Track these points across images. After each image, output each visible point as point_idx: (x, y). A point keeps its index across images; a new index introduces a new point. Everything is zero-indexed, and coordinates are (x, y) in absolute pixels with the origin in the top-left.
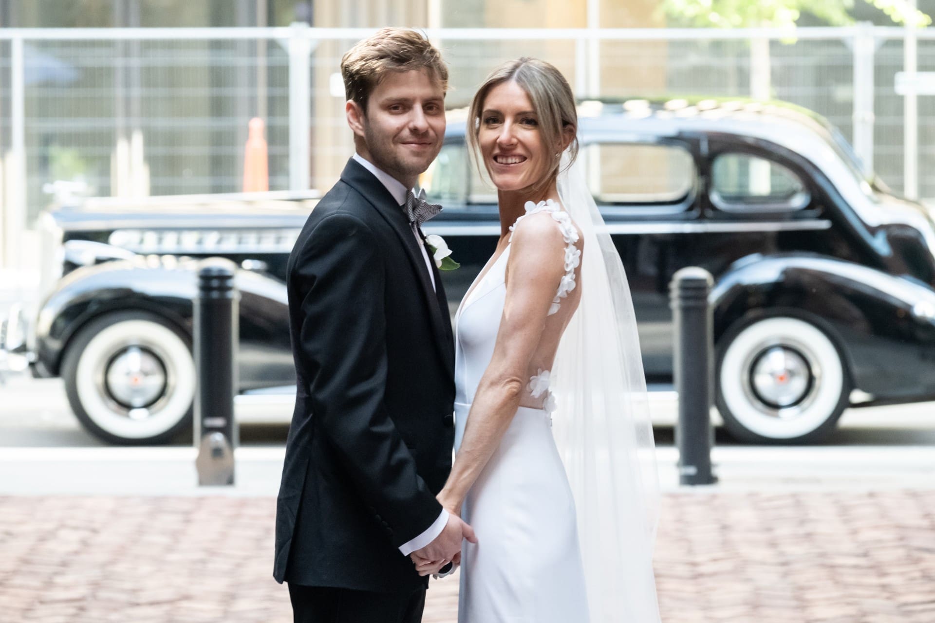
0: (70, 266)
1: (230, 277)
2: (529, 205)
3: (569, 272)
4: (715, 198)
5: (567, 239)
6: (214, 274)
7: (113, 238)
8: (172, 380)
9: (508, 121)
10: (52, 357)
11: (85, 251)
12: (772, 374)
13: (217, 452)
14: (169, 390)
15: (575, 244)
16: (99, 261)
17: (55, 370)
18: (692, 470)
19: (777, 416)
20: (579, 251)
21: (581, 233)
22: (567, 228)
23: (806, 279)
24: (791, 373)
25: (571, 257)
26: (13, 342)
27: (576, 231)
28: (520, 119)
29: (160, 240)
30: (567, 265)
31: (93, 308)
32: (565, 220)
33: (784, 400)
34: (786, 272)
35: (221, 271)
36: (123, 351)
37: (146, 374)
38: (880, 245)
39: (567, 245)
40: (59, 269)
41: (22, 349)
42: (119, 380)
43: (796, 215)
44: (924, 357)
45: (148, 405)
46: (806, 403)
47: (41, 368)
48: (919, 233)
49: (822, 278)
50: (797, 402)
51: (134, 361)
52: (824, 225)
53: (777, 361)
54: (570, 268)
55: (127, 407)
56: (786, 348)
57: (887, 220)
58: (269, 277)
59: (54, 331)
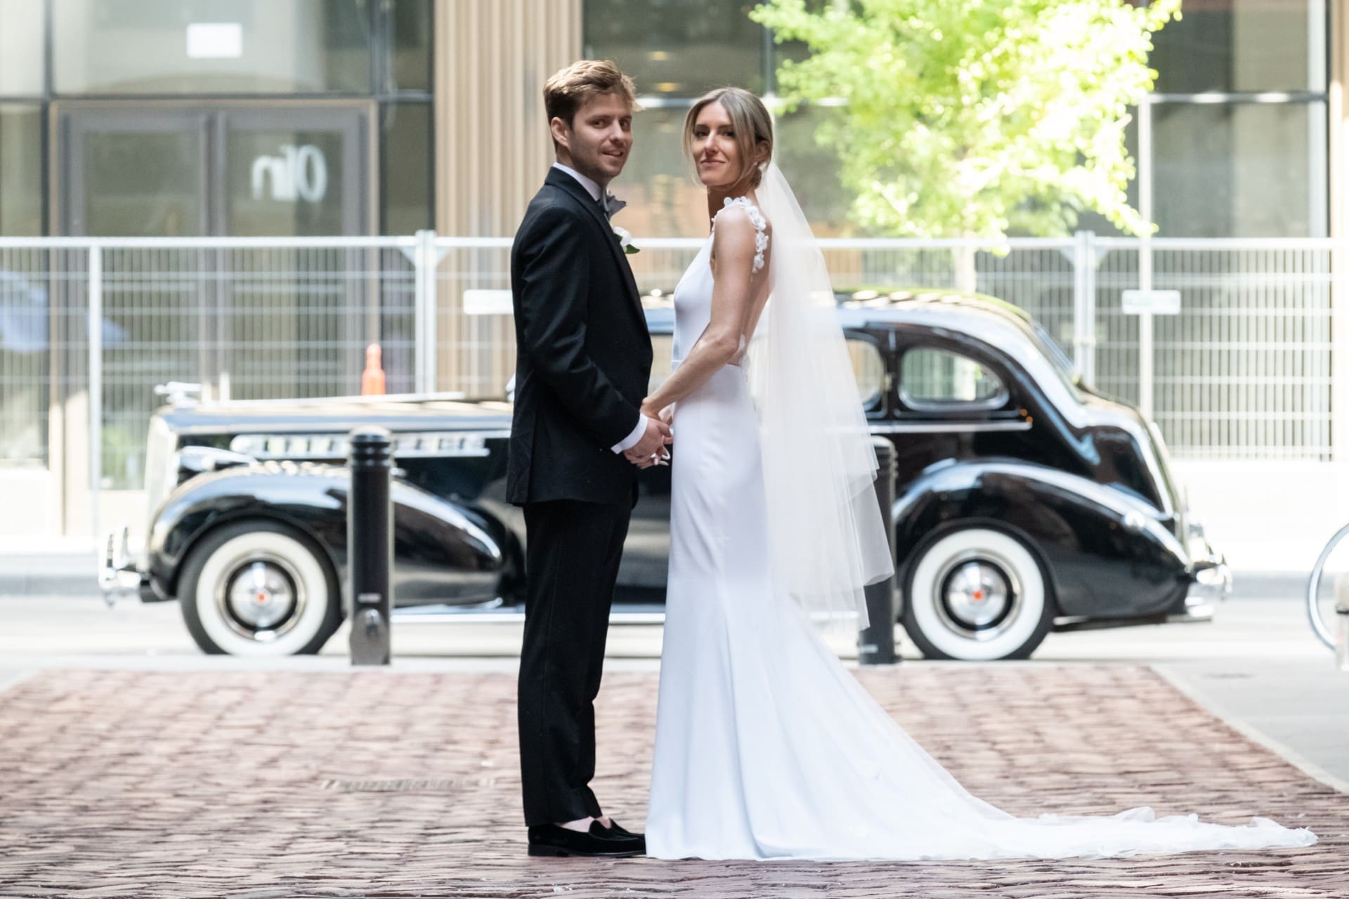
0: (187, 474)
1: (386, 445)
2: (727, 200)
3: (760, 253)
4: (904, 396)
5: (757, 227)
6: (369, 440)
7: (237, 444)
8: (301, 597)
9: (712, 133)
10: (168, 574)
11: (205, 457)
12: (967, 592)
13: (372, 629)
14: (299, 608)
15: (764, 231)
16: (219, 467)
17: (171, 590)
18: (873, 649)
19: (973, 639)
20: (767, 237)
21: (769, 221)
22: (756, 218)
23: (1006, 486)
24: (989, 591)
25: (760, 241)
26: (119, 562)
27: (764, 221)
28: (722, 131)
29: (288, 445)
30: (758, 248)
31: (211, 519)
32: (755, 213)
33: (982, 620)
34: (981, 478)
35: (376, 437)
36: (247, 565)
37: (273, 592)
38: (1087, 450)
39: (757, 231)
40: (173, 477)
41: (131, 568)
42: (242, 599)
43: (994, 416)
44: (1136, 575)
45: (274, 627)
46: (1006, 622)
47: (155, 587)
48: (1130, 436)
49: (1024, 484)
50: (995, 623)
51: (258, 577)
52: (1026, 426)
53: (973, 577)
54: (760, 250)
55: (252, 628)
56: (982, 562)
57: (1093, 421)
58: (408, 485)
59: (169, 547)
